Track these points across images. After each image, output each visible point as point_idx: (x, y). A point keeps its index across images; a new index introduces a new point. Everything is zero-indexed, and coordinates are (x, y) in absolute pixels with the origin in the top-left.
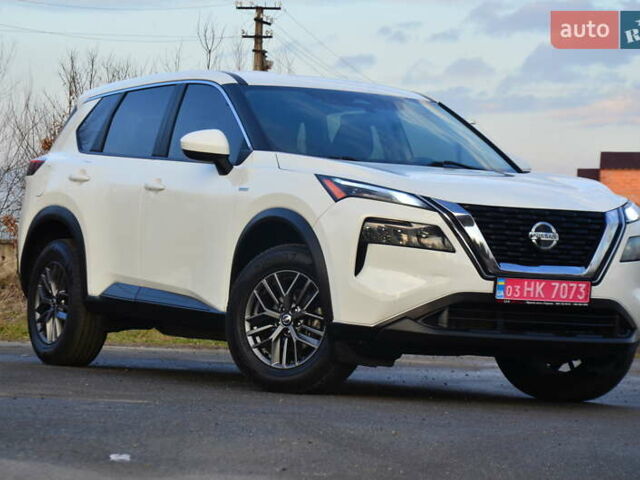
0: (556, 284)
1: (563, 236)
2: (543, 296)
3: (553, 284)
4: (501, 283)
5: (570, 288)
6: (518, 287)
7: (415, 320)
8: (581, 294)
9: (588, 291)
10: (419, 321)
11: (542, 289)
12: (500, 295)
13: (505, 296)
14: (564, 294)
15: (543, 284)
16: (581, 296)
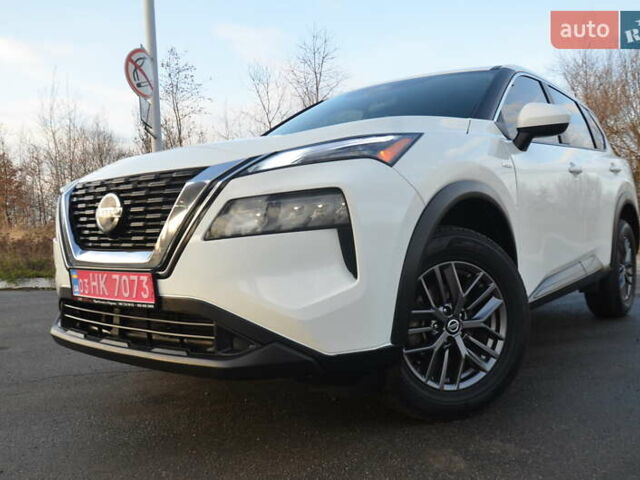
0: (116, 276)
4: (74, 276)
5: (131, 282)
9: (153, 288)
11: (105, 283)
12: (77, 292)
14: (126, 291)
15: (105, 276)
16: (145, 293)
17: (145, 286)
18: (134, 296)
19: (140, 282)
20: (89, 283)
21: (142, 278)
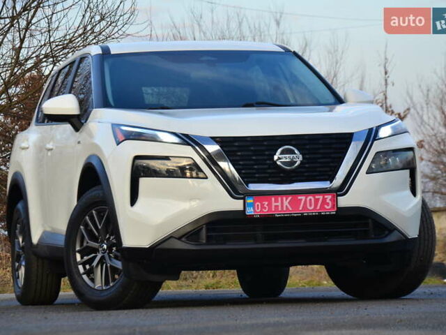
0: (303, 198)
1: (307, 156)
2: (291, 209)
3: (299, 198)
4: (250, 200)
5: (317, 201)
6: (267, 203)
7: (179, 239)
8: (328, 204)
9: (335, 201)
10: (183, 239)
11: (289, 203)
12: (250, 211)
13: (255, 211)
14: (311, 206)
15: (290, 198)
16: (328, 205)
17: (328, 201)
18: (318, 208)
19: (324, 200)
20: (270, 205)
21: (326, 197)
